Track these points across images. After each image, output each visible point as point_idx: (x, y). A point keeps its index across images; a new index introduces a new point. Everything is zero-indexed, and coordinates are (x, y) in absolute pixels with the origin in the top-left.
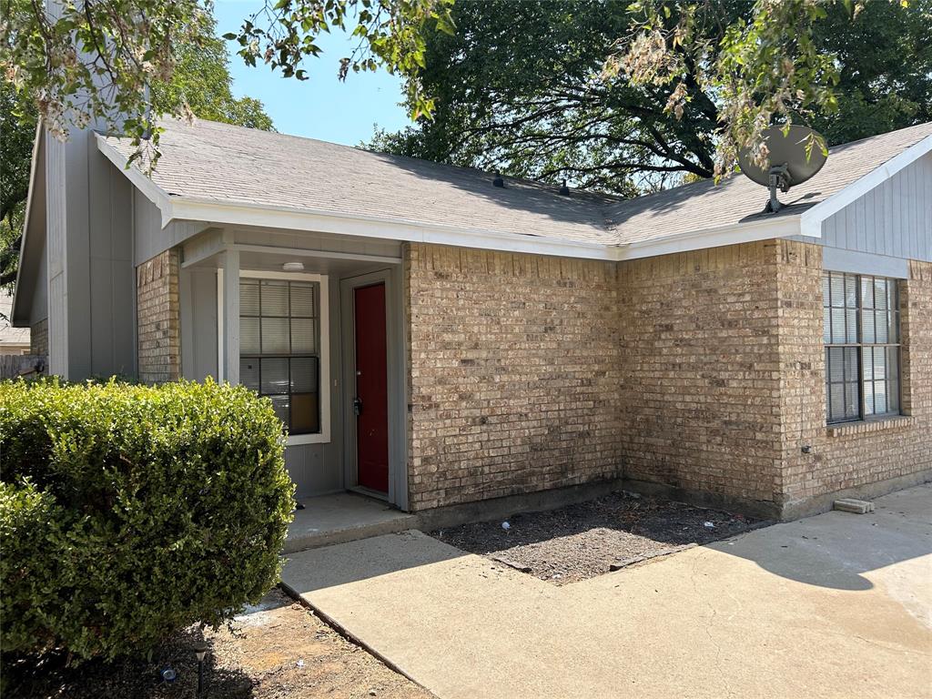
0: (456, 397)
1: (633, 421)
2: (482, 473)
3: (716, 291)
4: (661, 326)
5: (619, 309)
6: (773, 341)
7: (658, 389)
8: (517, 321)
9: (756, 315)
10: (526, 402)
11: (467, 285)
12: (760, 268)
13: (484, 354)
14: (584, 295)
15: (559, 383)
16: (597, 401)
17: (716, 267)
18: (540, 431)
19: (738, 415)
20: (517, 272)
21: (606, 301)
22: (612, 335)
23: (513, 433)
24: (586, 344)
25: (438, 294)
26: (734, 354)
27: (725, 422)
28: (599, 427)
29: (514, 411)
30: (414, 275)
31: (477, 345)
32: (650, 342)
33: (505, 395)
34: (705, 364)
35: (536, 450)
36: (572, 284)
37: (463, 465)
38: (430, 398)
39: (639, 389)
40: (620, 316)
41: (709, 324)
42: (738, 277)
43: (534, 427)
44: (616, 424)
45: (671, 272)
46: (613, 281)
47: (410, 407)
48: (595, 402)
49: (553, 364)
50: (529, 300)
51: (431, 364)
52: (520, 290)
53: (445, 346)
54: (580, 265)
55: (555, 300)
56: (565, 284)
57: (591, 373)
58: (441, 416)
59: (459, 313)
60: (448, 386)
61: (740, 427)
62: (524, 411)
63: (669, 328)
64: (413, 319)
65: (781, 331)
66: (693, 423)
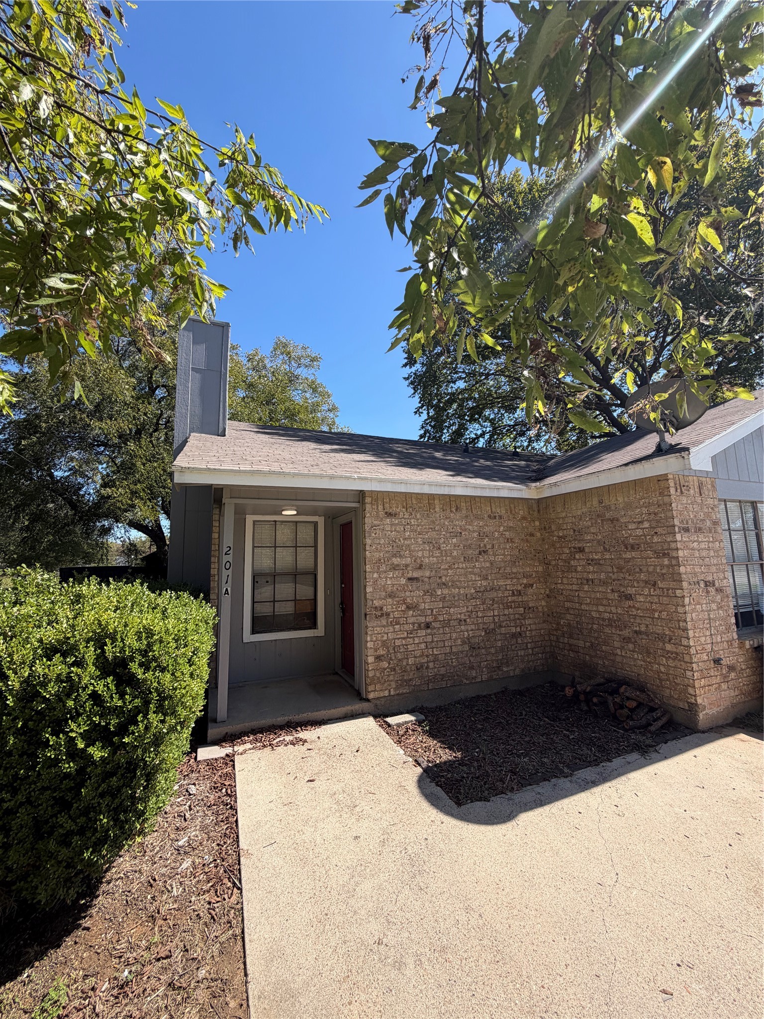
0: (403, 607)
1: (558, 624)
2: (427, 668)
3: (618, 520)
4: (574, 548)
5: (542, 535)
6: (674, 562)
7: (576, 599)
8: (455, 546)
9: (655, 539)
10: (465, 610)
11: (412, 521)
12: (655, 499)
13: (427, 574)
14: (512, 525)
15: (493, 594)
16: (527, 608)
17: (617, 500)
18: (478, 633)
19: (647, 626)
20: (454, 509)
21: (531, 530)
22: (537, 555)
23: (454, 635)
24: (515, 562)
25: (388, 528)
26: (638, 573)
27: (636, 632)
28: (529, 628)
29: (455, 617)
30: (368, 515)
31: (421, 566)
32: (567, 561)
33: (446, 605)
34: (614, 581)
35: (474, 648)
36: (500, 517)
37: (411, 661)
38: (381, 609)
39: (561, 598)
40: (543, 540)
41: (614, 547)
42: (637, 507)
43: (472, 630)
44: (545, 626)
45: (580, 505)
46: (536, 513)
47: (366, 615)
48: (525, 608)
49: (487, 579)
50: (465, 530)
51: (382, 582)
52: (457, 523)
53: (394, 568)
54: (507, 503)
55: (487, 529)
56: (495, 517)
57: (521, 585)
58: (391, 622)
59: (406, 543)
60: (397, 599)
61: (650, 637)
62: (463, 617)
63: (581, 550)
64: (368, 548)
65: (681, 553)
66: (607, 630)
